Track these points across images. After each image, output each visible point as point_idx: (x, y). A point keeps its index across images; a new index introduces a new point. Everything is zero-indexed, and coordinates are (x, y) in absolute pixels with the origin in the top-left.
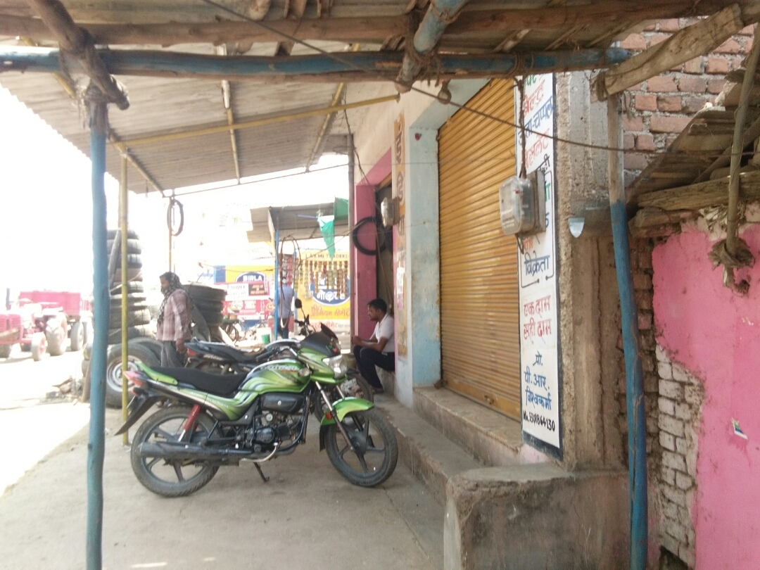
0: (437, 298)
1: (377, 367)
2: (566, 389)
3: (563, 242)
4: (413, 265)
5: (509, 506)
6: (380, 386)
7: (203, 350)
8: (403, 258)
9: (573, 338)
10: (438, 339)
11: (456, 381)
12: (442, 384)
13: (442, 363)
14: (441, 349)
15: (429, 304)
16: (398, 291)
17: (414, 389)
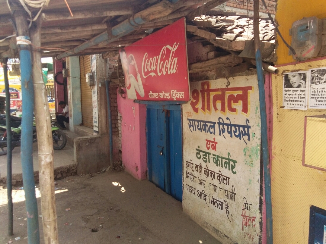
0: (80, 100)
1: (64, 122)
2: (99, 119)
3: (98, 88)
4: (72, 90)
5: (86, 142)
6: (65, 127)
7: (2, 117)
8: (70, 87)
9: (100, 108)
10: (81, 112)
11: (86, 123)
12: (82, 124)
13: (82, 118)
14: (82, 114)
15: (78, 102)
16: (69, 98)
17: (74, 126)
